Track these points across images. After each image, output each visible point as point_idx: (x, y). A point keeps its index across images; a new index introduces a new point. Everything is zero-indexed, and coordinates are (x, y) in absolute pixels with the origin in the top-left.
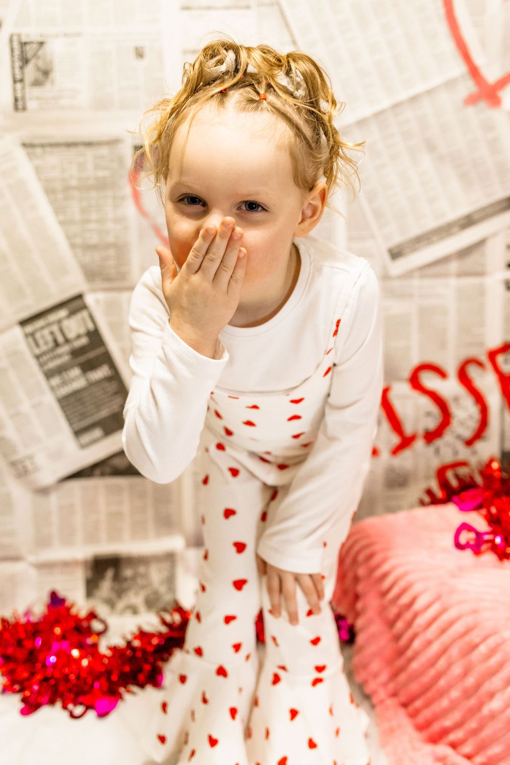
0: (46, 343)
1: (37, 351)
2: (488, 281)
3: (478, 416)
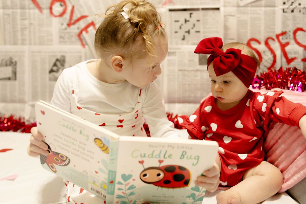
2: (277, 9)
3: (272, 59)
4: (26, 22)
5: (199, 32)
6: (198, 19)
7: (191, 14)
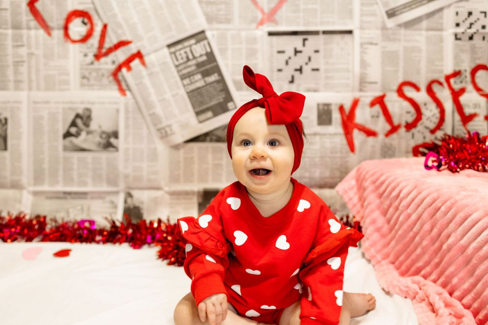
0: (182, 59)
1: (177, 63)
2: (444, 33)
3: (438, 115)
4: (23, 51)
5: (317, 70)
6: (316, 49)
7: (305, 40)
